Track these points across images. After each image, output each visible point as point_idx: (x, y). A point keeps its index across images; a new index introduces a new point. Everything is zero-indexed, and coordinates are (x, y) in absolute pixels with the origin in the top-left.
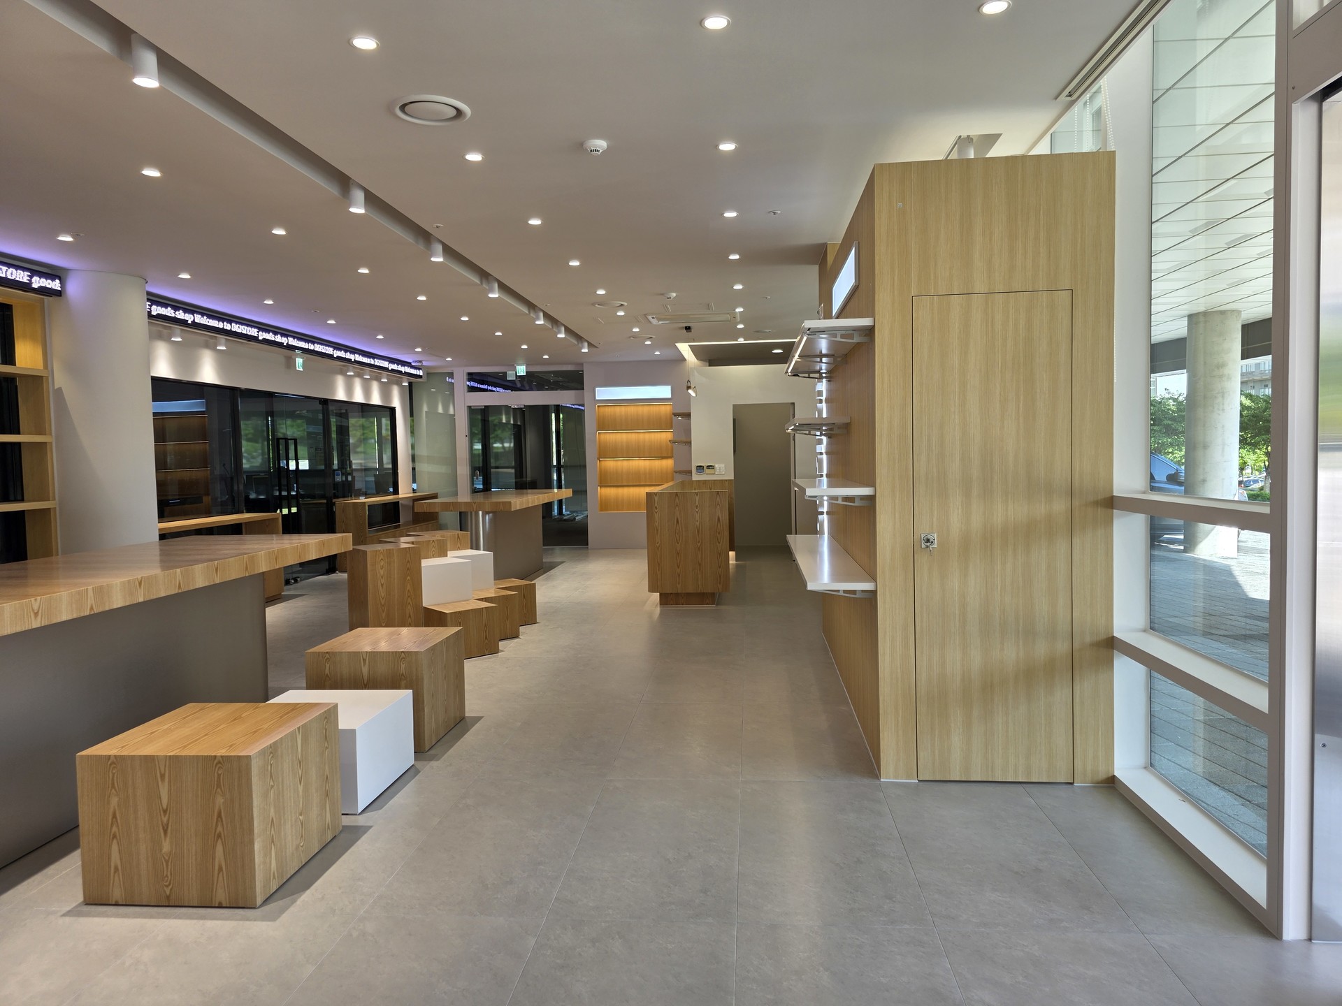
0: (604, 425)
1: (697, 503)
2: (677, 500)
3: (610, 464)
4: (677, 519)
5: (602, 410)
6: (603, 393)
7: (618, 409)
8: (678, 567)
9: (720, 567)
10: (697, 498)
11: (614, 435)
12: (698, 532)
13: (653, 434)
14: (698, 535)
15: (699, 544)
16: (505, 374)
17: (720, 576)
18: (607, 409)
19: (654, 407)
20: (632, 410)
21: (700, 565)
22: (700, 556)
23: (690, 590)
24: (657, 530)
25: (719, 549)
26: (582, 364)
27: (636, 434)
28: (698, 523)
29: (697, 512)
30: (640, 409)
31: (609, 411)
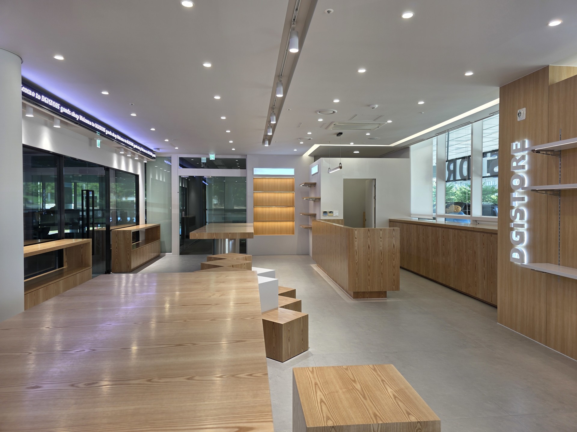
0: (257, 188)
1: (381, 236)
2: (369, 234)
3: (259, 209)
4: (369, 245)
5: (255, 180)
6: (258, 171)
7: (264, 180)
8: (369, 275)
9: (394, 275)
10: (381, 233)
11: (262, 194)
12: (381, 253)
13: (282, 194)
14: (381, 255)
15: (382, 261)
16: (200, 159)
17: (394, 281)
18: (258, 180)
19: (284, 180)
20: (272, 181)
21: (382, 274)
22: (382, 269)
23: (376, 289)
24: (356, 252)
25: (394, 264)
26: (247, 155)
27: (274, 193)
28: (381, 248)
29: (381, 241)
30: (276, 180)
31: (259, 181)
